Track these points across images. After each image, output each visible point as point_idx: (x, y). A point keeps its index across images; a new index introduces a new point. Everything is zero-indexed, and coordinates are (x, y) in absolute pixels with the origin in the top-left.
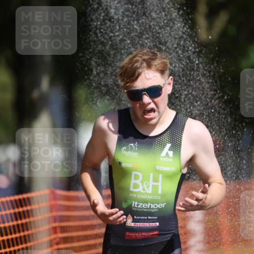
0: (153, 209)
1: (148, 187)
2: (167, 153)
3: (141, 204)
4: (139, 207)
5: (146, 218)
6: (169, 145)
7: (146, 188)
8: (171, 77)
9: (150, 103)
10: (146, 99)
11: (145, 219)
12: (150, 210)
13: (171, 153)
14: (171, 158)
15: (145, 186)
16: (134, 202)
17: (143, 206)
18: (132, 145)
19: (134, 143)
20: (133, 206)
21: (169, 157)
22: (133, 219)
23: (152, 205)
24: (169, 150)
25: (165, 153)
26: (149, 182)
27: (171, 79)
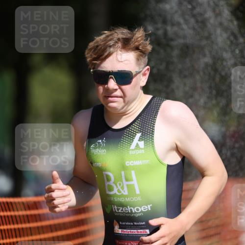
0: (135, 213)
1: (123, 188)
2: (137, 145)
3: (121, 208)
4: (120, 211)
5: (132, 224)
6: (139, 135)
7: (121, 190)
8: (148, 67)
9: (116, 90)
10: (112, 84)
11: (130, 225)
12: (133, 215)
13: (142, 144)
14: (142, 149)
15: (119, 187)
16: (113, 206)
17: (124, 210)
18: (100, 141)
19: (102, 139)
20: (114, 211)
21: (140, 149)
22: (120, 225)
23: (132, 208)
24: (139, 140)
25: (135, 145)
26: (122, 182)
27: (148, 69)
